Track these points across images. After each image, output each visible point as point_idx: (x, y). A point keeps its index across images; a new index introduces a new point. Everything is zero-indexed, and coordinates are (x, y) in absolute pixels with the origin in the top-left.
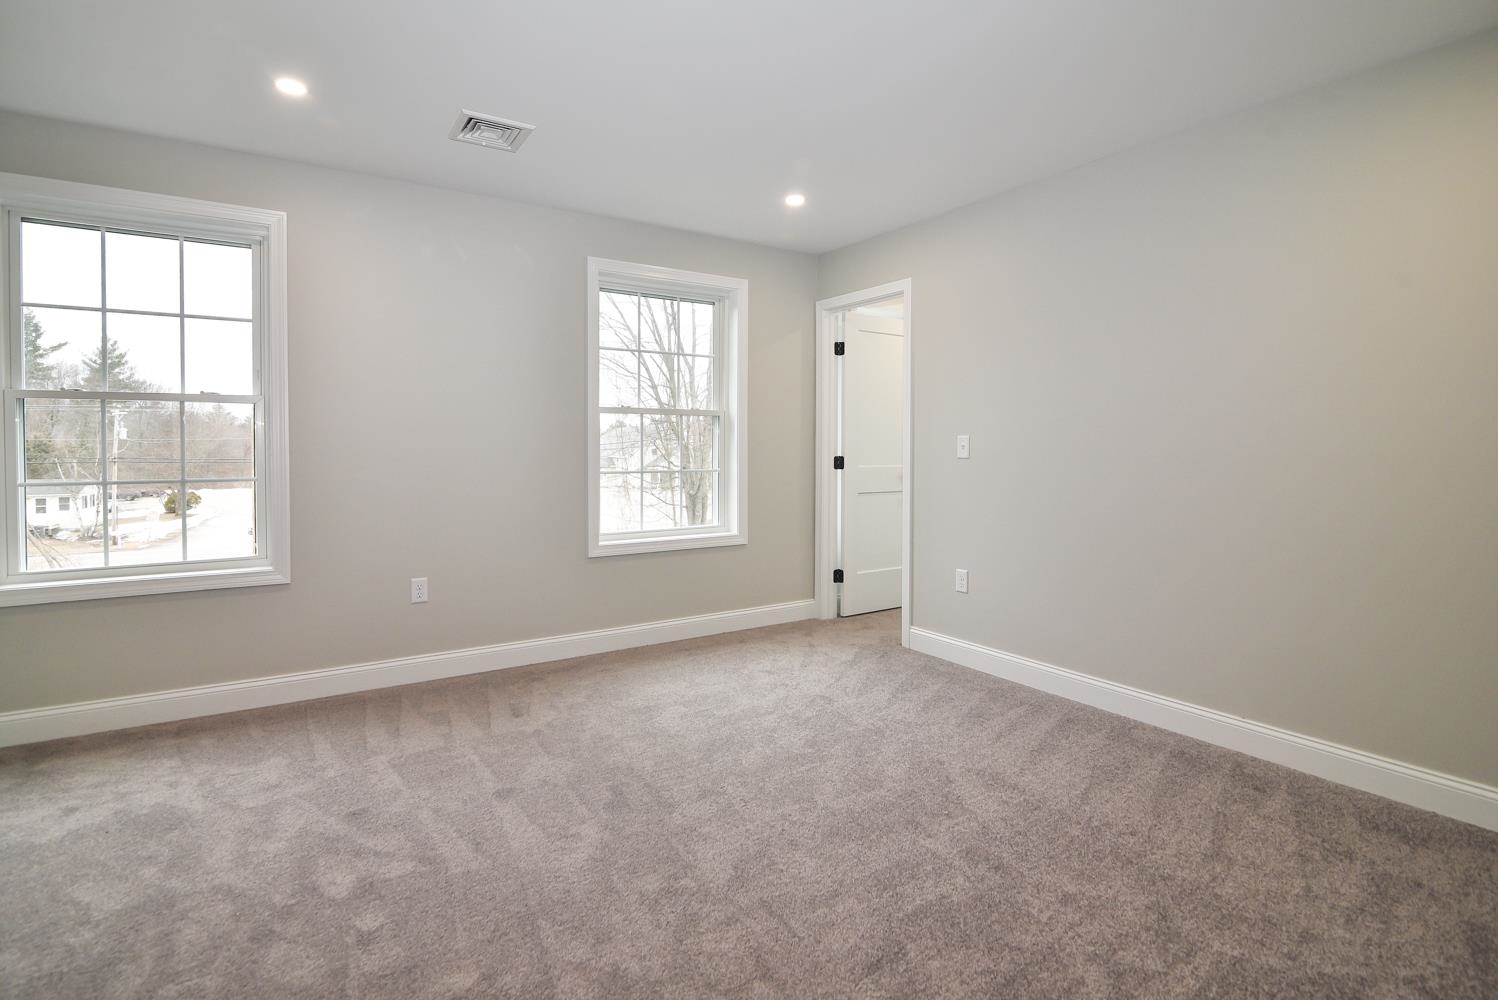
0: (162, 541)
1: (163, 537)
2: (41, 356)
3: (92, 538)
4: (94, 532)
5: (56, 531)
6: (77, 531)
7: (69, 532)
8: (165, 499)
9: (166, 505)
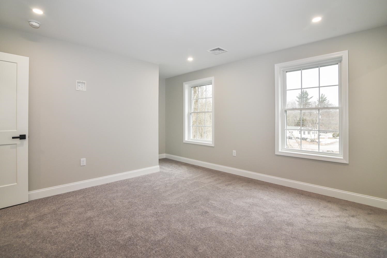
0: (328, 144)
1: (329, 143)
2: (308, 100)
3: (313, 141)
4: (314, 140)
5: (307, 139)
6: (311, 139)
7: (309, 140)
8: (333, 134)
9: (333, 135)
